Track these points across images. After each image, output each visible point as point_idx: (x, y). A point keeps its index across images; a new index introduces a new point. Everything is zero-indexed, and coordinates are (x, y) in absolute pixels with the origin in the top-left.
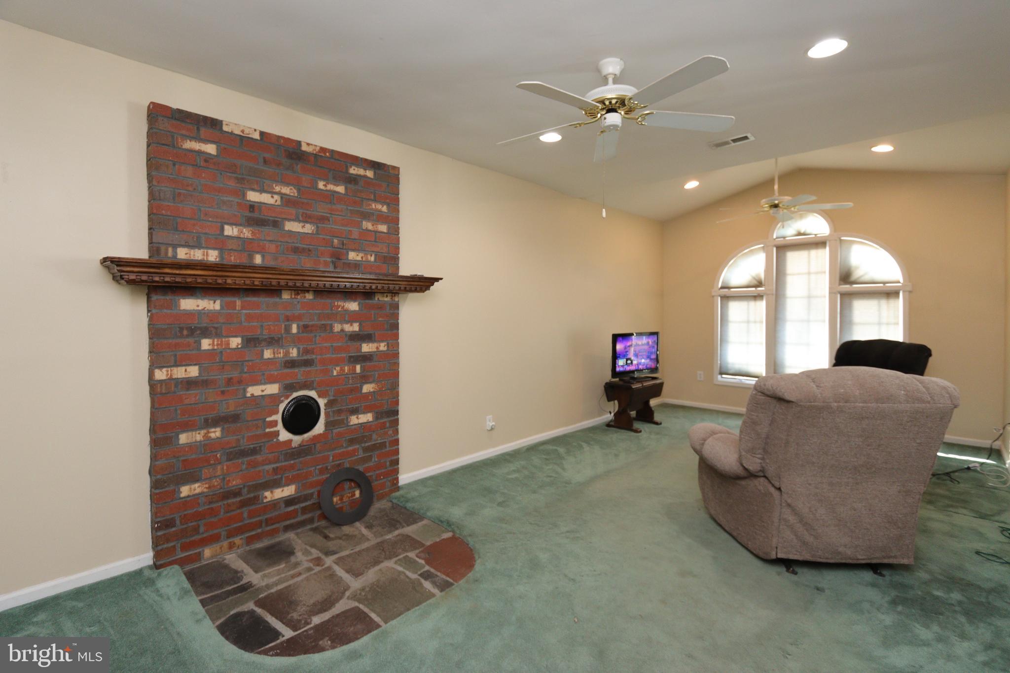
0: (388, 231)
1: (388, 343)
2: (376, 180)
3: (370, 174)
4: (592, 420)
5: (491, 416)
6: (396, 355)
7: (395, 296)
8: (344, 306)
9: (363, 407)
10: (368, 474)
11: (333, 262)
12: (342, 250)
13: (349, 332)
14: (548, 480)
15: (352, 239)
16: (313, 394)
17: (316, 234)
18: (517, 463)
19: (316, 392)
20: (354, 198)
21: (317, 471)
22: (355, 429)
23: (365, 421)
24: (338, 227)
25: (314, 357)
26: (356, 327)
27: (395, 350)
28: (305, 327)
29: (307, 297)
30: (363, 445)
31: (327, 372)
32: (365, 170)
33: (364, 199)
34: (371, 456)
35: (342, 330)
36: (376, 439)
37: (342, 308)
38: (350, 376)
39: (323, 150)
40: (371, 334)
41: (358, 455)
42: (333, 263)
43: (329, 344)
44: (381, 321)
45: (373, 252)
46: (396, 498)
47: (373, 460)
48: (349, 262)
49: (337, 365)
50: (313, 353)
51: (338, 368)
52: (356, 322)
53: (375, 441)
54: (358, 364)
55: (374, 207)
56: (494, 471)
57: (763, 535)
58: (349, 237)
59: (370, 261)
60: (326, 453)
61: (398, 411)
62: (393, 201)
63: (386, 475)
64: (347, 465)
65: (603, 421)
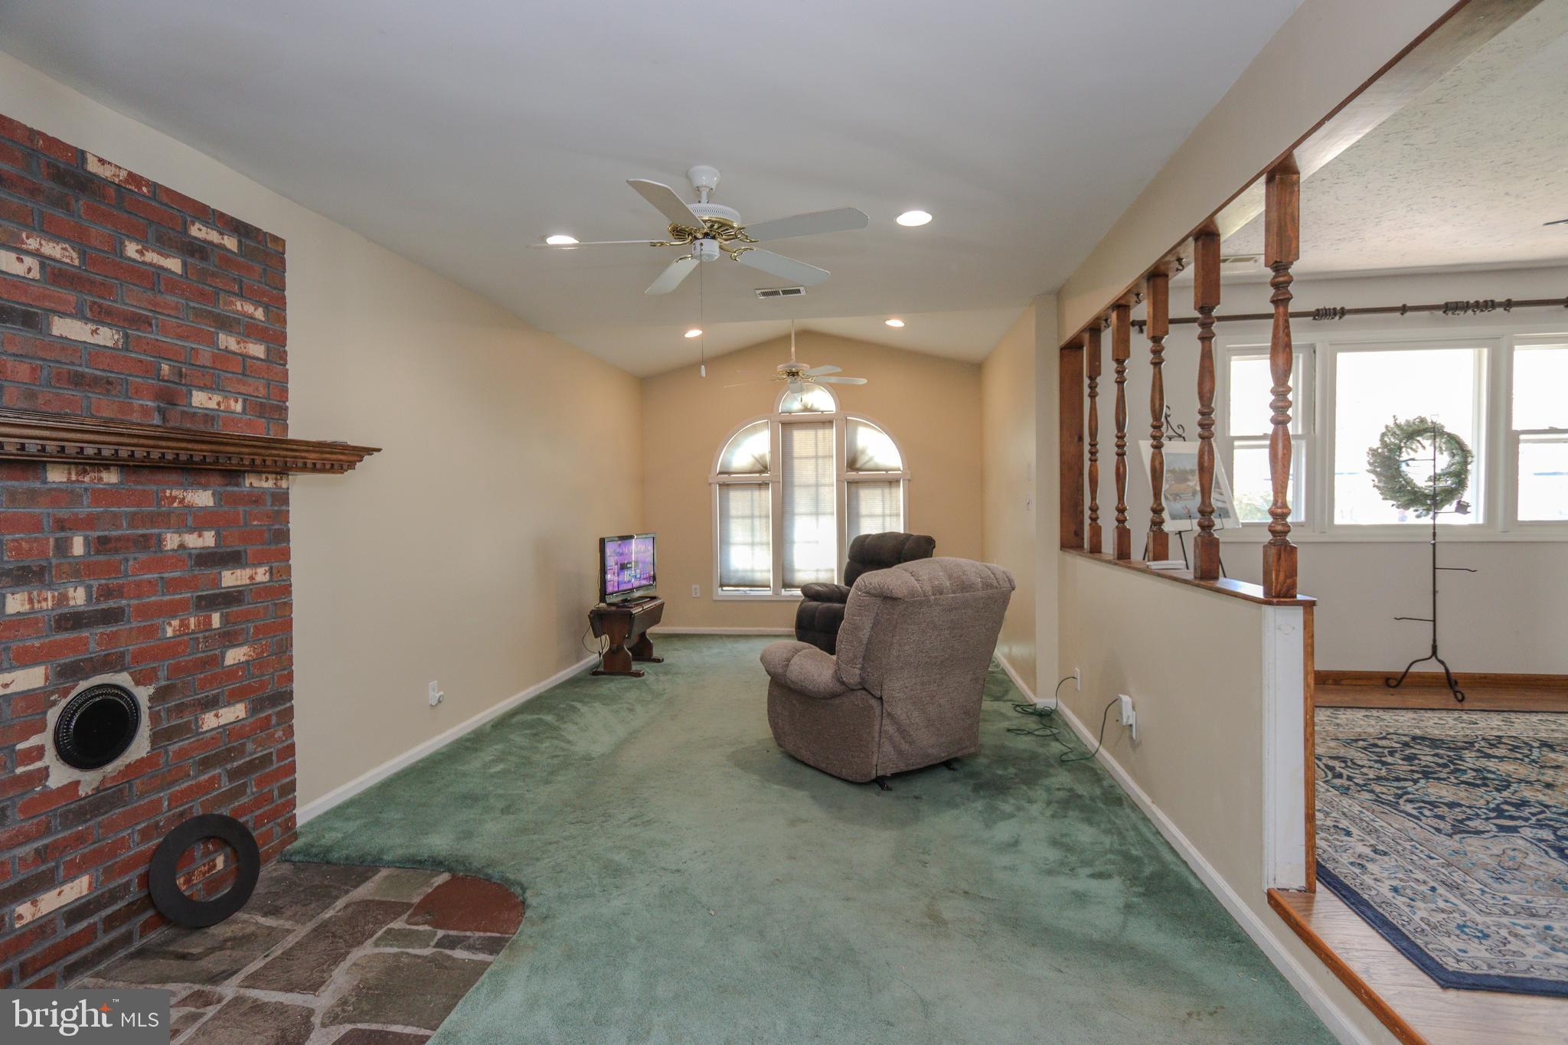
0: (268, 356)
1: (271, 569)
2: (242, 256)
3: (231, 243)
4: (568, 670)
5: (436, 682)
6: (287, 589)
7: (281, 479)
8: (184, 499)
9: (227, 693)
10: (242, 820)
11: (159, 410)
12: (179, 387)
13: (196, 548)
14: (555, 761)
15: (199, 366)
16: (123, 679)
17: (122, 350)
18: (491, 749)
19: (131, 674)
20: (201, 286)
21: (136, 836)
22: (213, 739)
23: (232, 720)
24: (168, 340)
25: (124, 602)
26: (208, 539)
27: (284, 580)
28: (103, 541)
29: (105, 480)
30: (229, 767)
31: (151, 631)
32: (221, 234)
33: (221, 289)
34: (245, 785)
35: (182, 546)
36: (253, 751)
37: (180, 502)
38: (200, 635)
39: (132, 177)
40: (238, 553)
41: (220, 787)
42: (159, 412)
43: (156, 575)
44: (257, 525)
45: (239, 393)
46: (299, 853)
47: (248, 791)
48: (194, 410)
49: (174, 617)
50: (121, 596)
51: (176, 623)
52: (209, 528)
53: (251, 754)
54: (216, 611)
55: (239, 308)
56: (459, 768)
57: (862, 755)
58: (192, 362)
59: (234, 412)
60: (155, 797)
61: (291, 692)
62: (276, 304)
63: (272, 815)
64: (198, 811)
65: (583, 668)
